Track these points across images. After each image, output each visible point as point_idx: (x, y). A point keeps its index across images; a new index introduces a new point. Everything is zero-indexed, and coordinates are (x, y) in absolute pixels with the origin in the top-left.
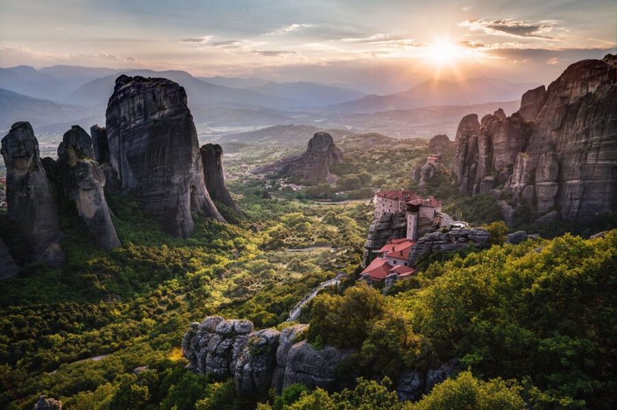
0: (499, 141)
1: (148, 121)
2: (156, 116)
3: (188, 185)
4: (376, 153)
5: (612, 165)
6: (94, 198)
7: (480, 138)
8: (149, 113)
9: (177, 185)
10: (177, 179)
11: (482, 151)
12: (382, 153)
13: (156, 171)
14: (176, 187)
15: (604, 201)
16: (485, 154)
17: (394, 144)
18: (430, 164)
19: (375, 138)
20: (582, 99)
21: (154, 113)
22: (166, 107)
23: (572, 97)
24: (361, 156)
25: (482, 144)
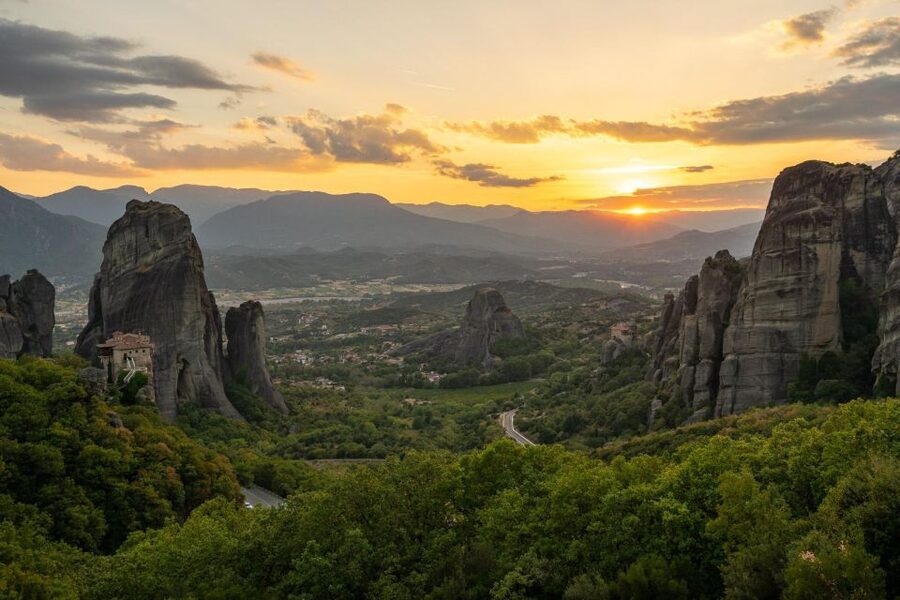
1: (138, 264)
2: (150, 258)
3: (174, 358)
4: (589, 324)
5: (772, 329)
8: (142, 254)
15: (763, 389)
18: (615, 338)
22: (161, 245)
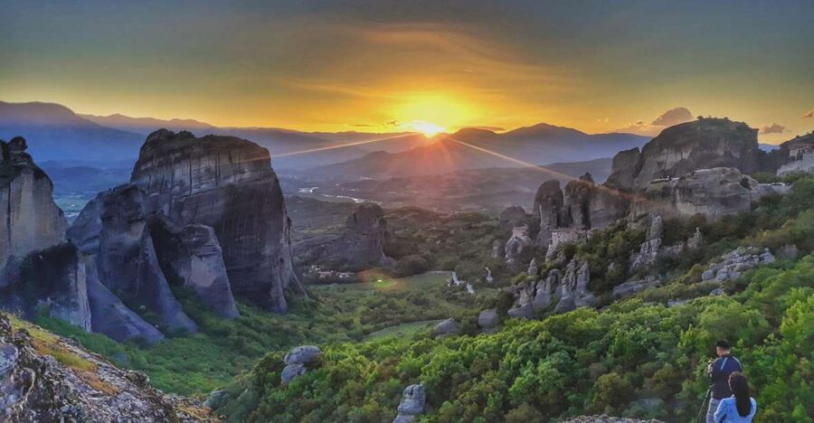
0: (597, 209)
1: (220, 185)
2: (231, 181)
6: (215, 265)
7: (573, 207)
8: (222, 176)
9: (269, 256)
10: (268, 250)
11: (577, 221)
12: (441, 231)
13: (240, 242)
14: (268, 259)
16: (583, 223)
17: (447, 221)
18: (516, 238)
19: (417, 214)
20: (677, 164)
21: (228, 177)
22: (246, 170)
23: (668, 163)
24: (415, 235)
25: (577, 214)
